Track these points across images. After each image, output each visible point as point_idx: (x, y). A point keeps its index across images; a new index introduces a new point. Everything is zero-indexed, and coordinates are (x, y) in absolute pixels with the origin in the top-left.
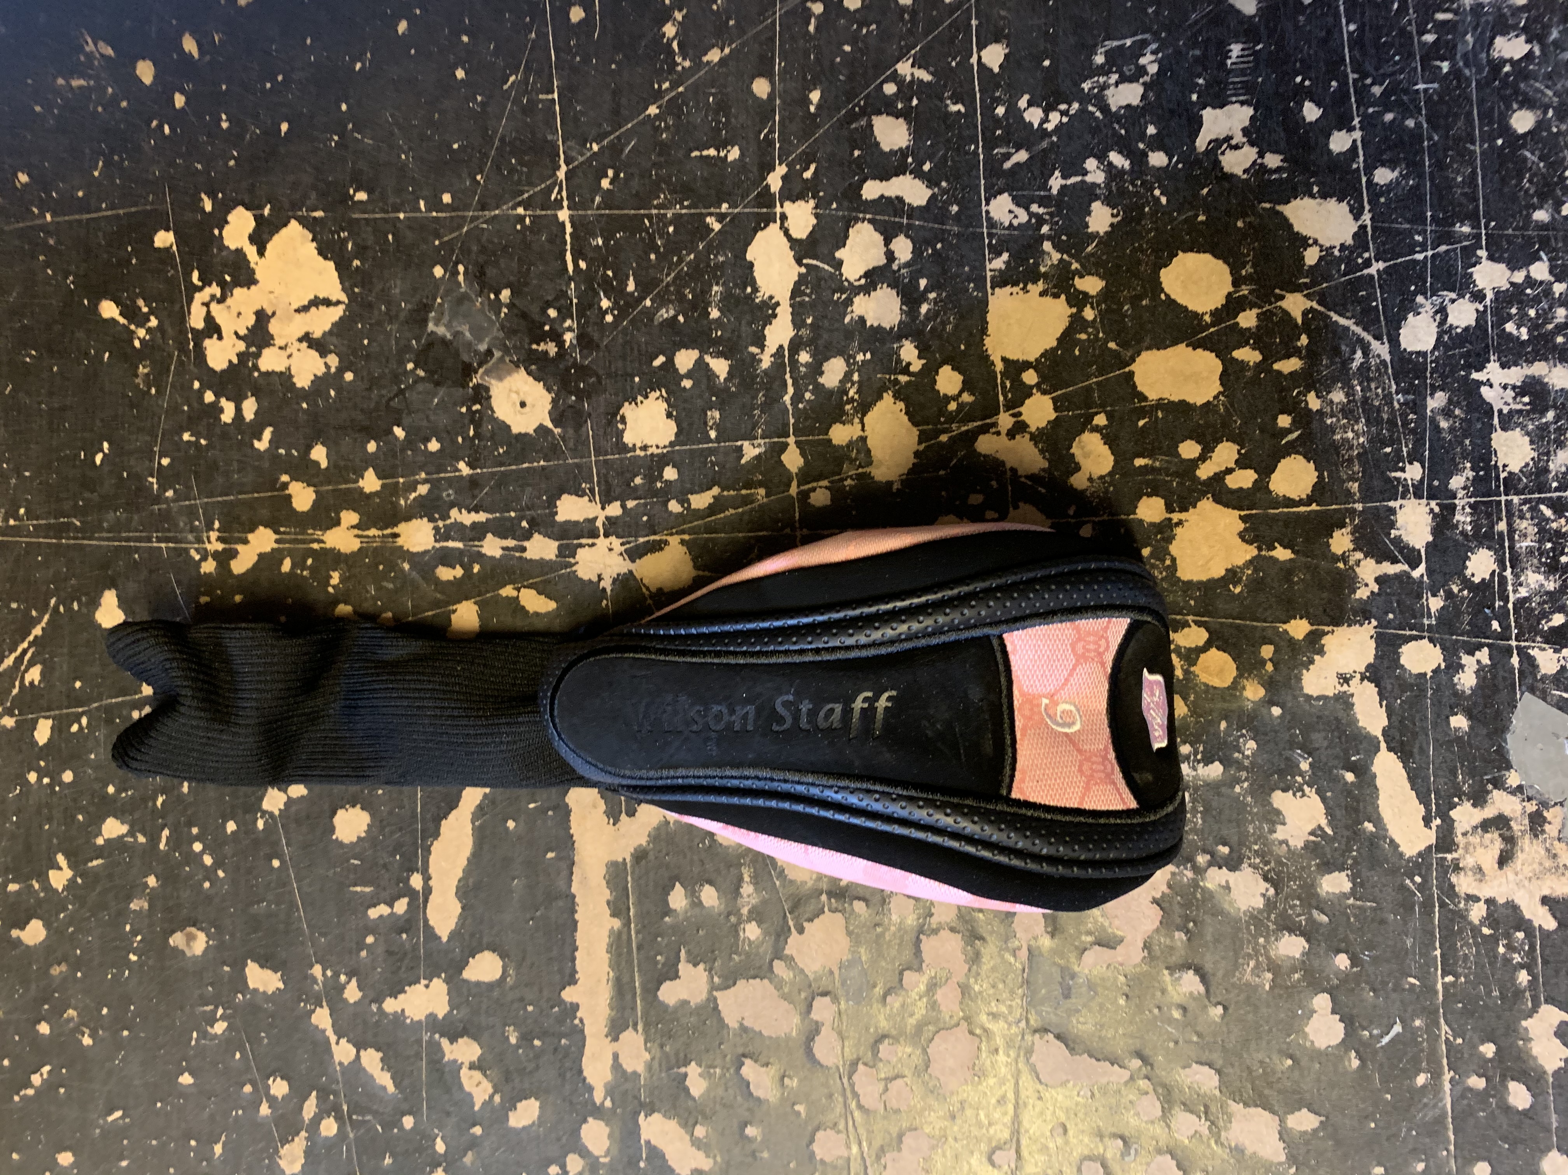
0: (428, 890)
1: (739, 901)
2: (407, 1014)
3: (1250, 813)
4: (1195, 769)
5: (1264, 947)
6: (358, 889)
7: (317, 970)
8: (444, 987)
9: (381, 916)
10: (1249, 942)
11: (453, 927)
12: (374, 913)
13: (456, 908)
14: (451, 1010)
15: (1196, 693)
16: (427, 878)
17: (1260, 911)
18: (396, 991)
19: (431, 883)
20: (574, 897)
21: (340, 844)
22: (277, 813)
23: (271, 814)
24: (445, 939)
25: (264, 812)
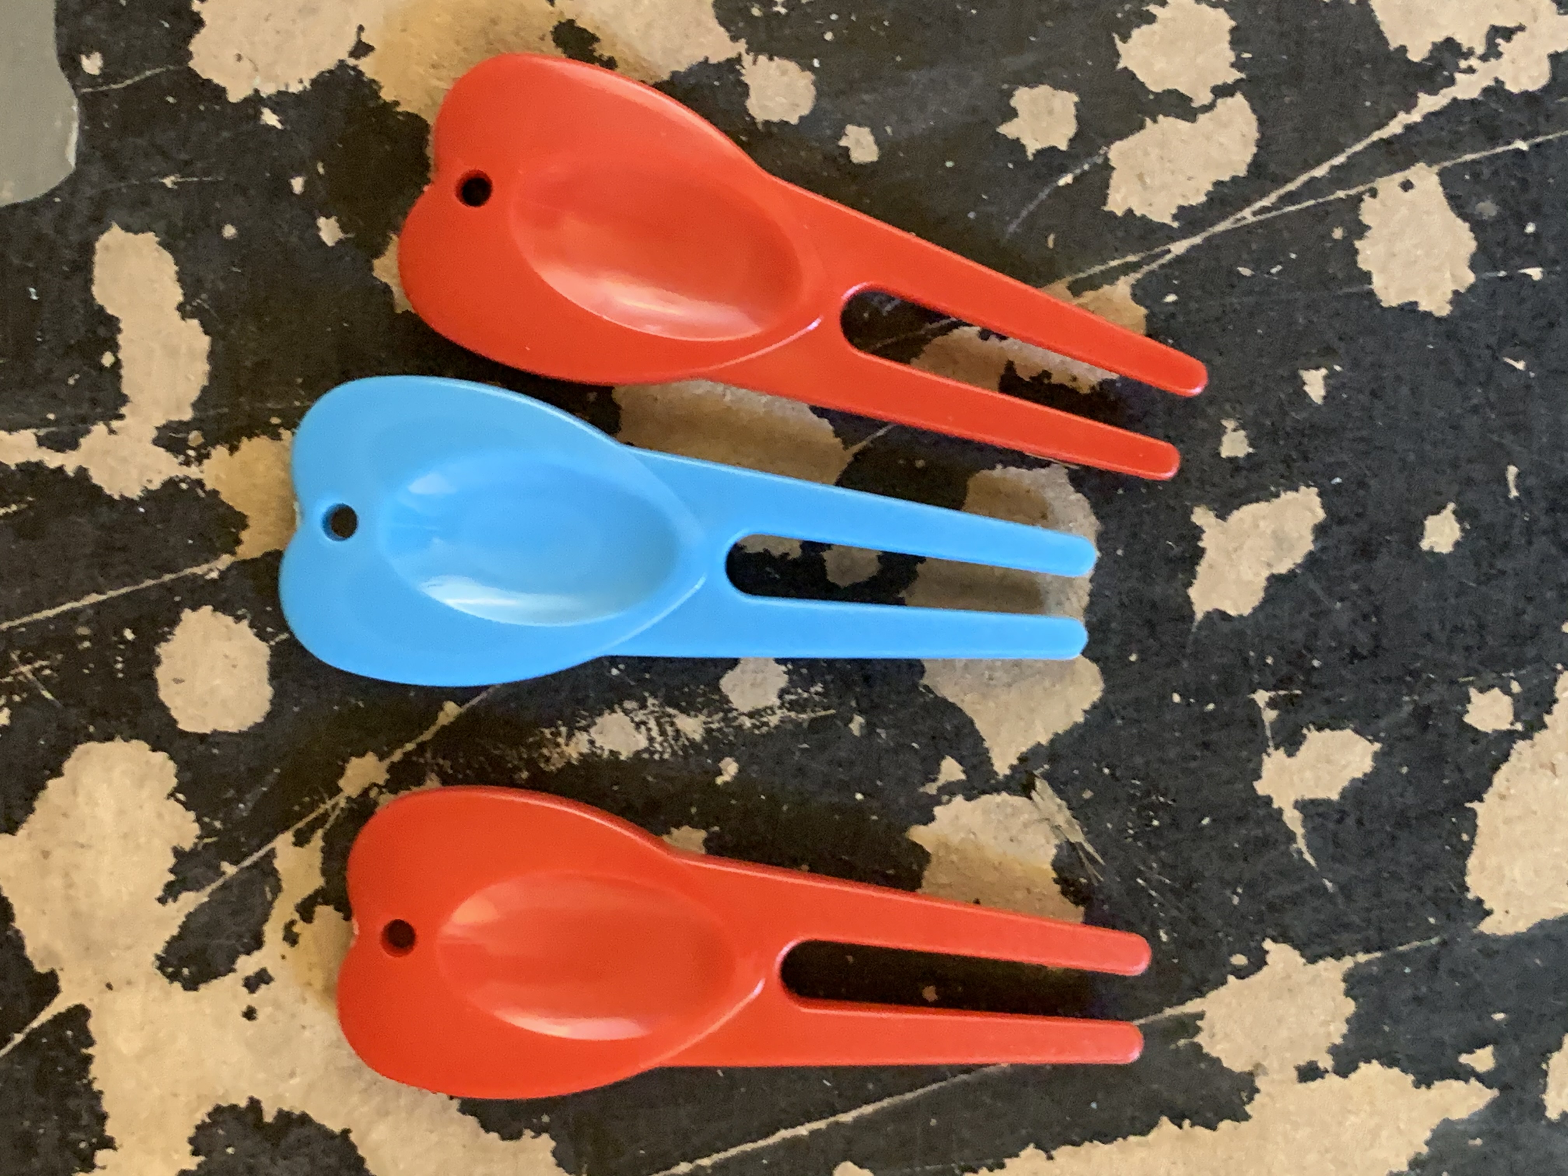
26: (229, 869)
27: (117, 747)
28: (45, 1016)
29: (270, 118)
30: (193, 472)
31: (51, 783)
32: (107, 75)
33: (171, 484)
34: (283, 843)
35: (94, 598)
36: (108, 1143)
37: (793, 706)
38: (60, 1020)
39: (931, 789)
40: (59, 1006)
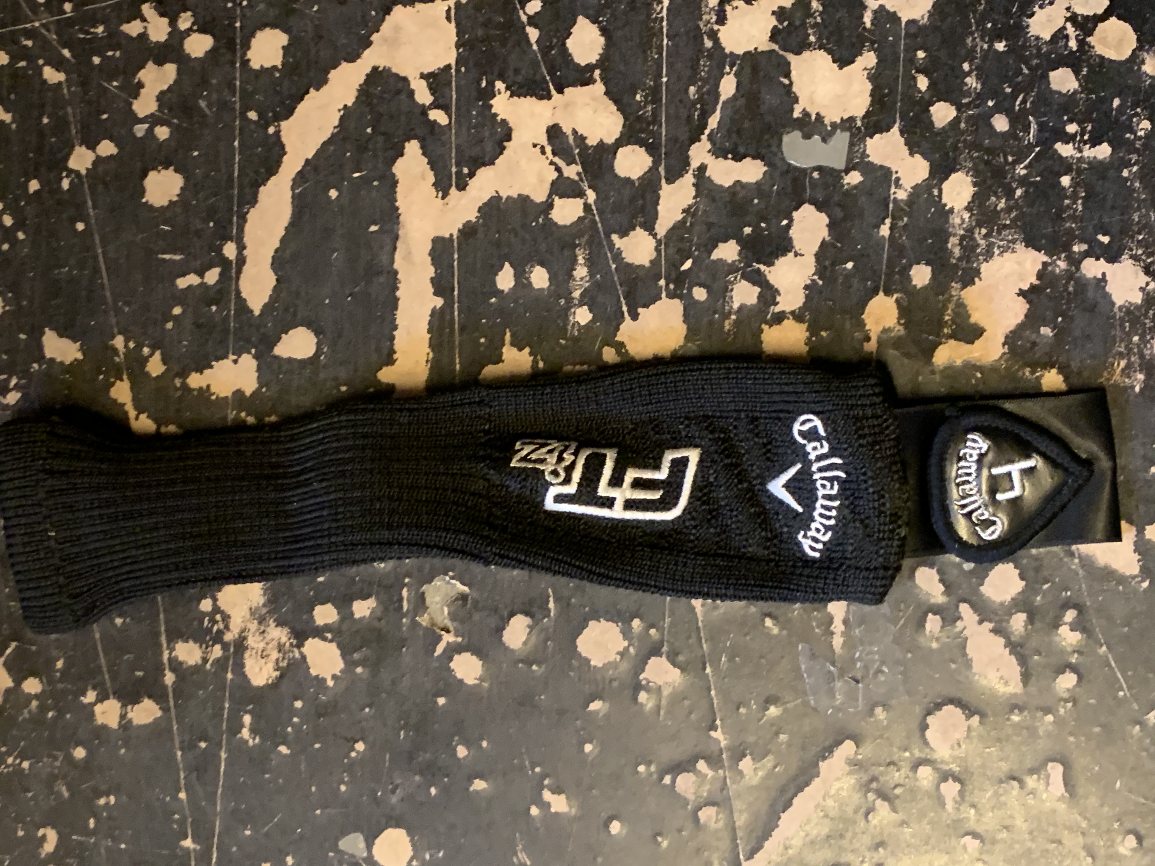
0: (241, 261)
1: (572, 283)
2: (213, 389)
3: (1138, 200)
4: (1080, 151)
5: (1138, 346)
6: (167, 257)
7: (119, 342)
8: (254, 363)
9: (190, 287)
10: (1122, 340)
11: (266, 300)
12: (182, 283)
13: (271, 280)
14: (261, 387)
15: (1089, 66)
16: (241, 247)
17: (1138, 307)
18: (203, 365)
19: (245, 252)
20: (396, 273)
21: (150, 208)
22: (84, 172)
23: (77, 173)
24: (257, 313)
25: (70, 171)
26: (577, 151)
27: (620, 128)
28: (552, 87)
29: (785, 222)
30: (691, 172)
31: (615, 108)
32: (811, 178)
33: (689, 164)
34: (579, 168)
35: (664, 133)
36: (511, 96)
37: (574, 324)
38: (549, 91)
39: (539, 357)
40: (553, 92)
